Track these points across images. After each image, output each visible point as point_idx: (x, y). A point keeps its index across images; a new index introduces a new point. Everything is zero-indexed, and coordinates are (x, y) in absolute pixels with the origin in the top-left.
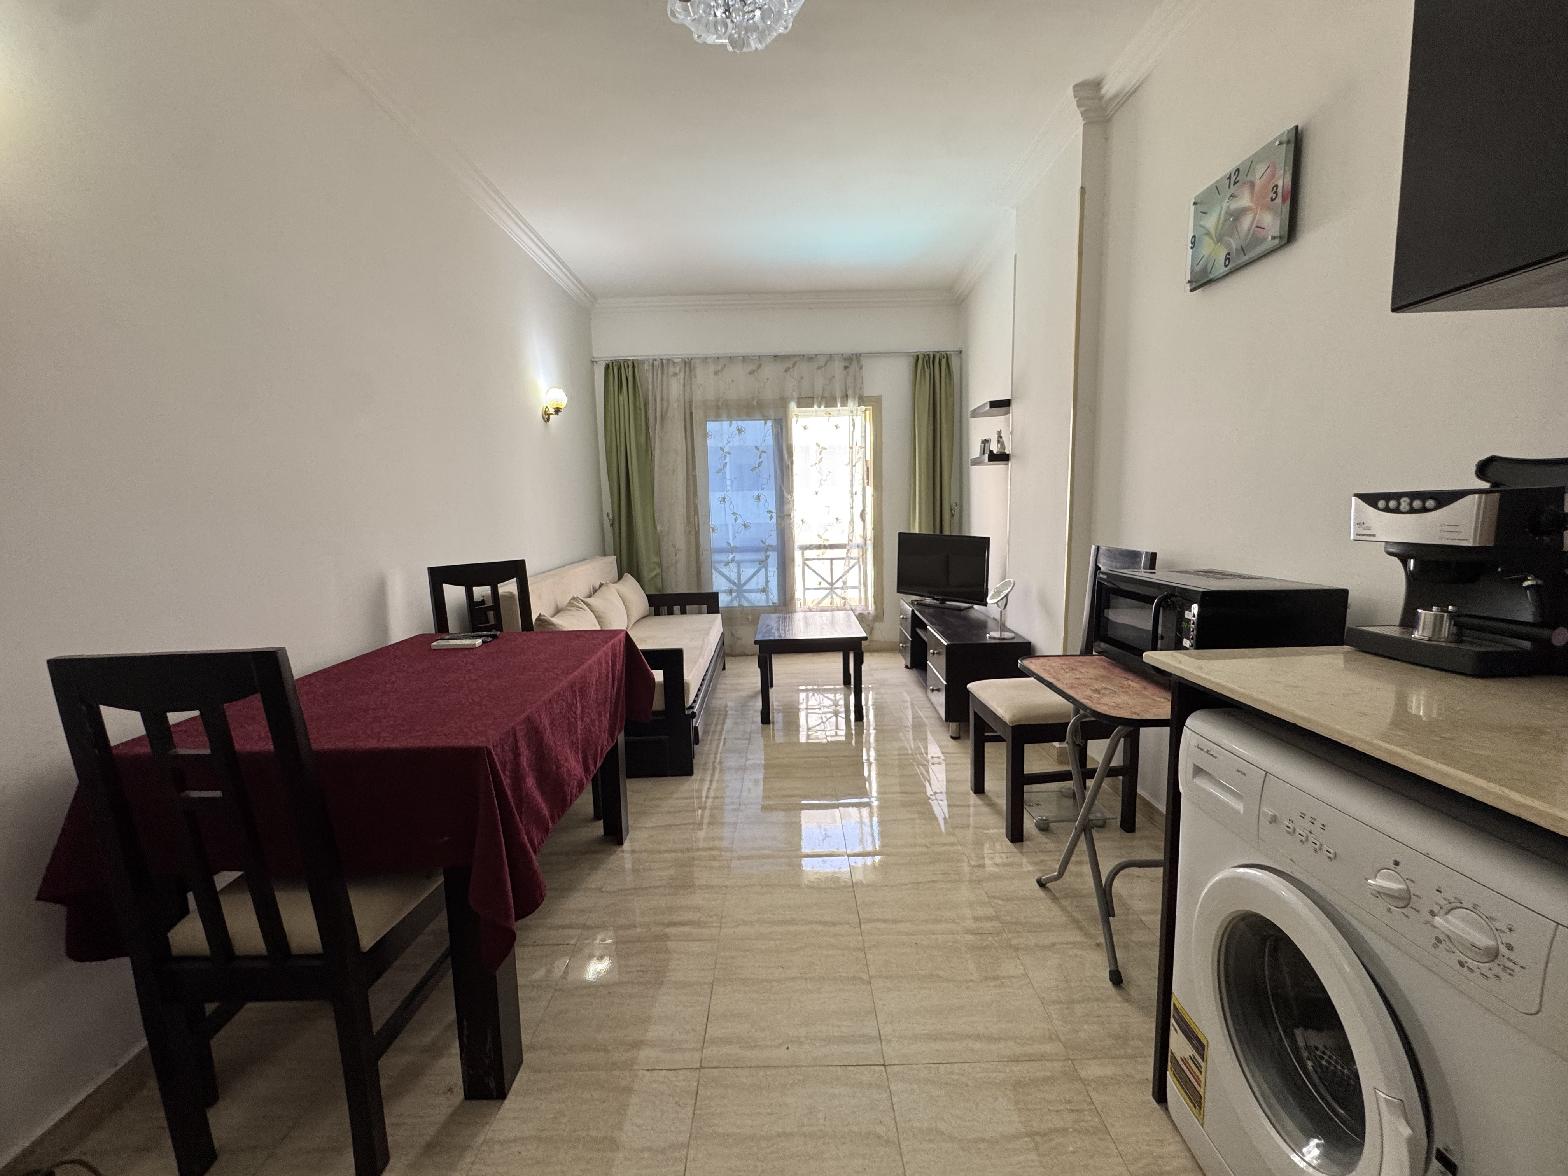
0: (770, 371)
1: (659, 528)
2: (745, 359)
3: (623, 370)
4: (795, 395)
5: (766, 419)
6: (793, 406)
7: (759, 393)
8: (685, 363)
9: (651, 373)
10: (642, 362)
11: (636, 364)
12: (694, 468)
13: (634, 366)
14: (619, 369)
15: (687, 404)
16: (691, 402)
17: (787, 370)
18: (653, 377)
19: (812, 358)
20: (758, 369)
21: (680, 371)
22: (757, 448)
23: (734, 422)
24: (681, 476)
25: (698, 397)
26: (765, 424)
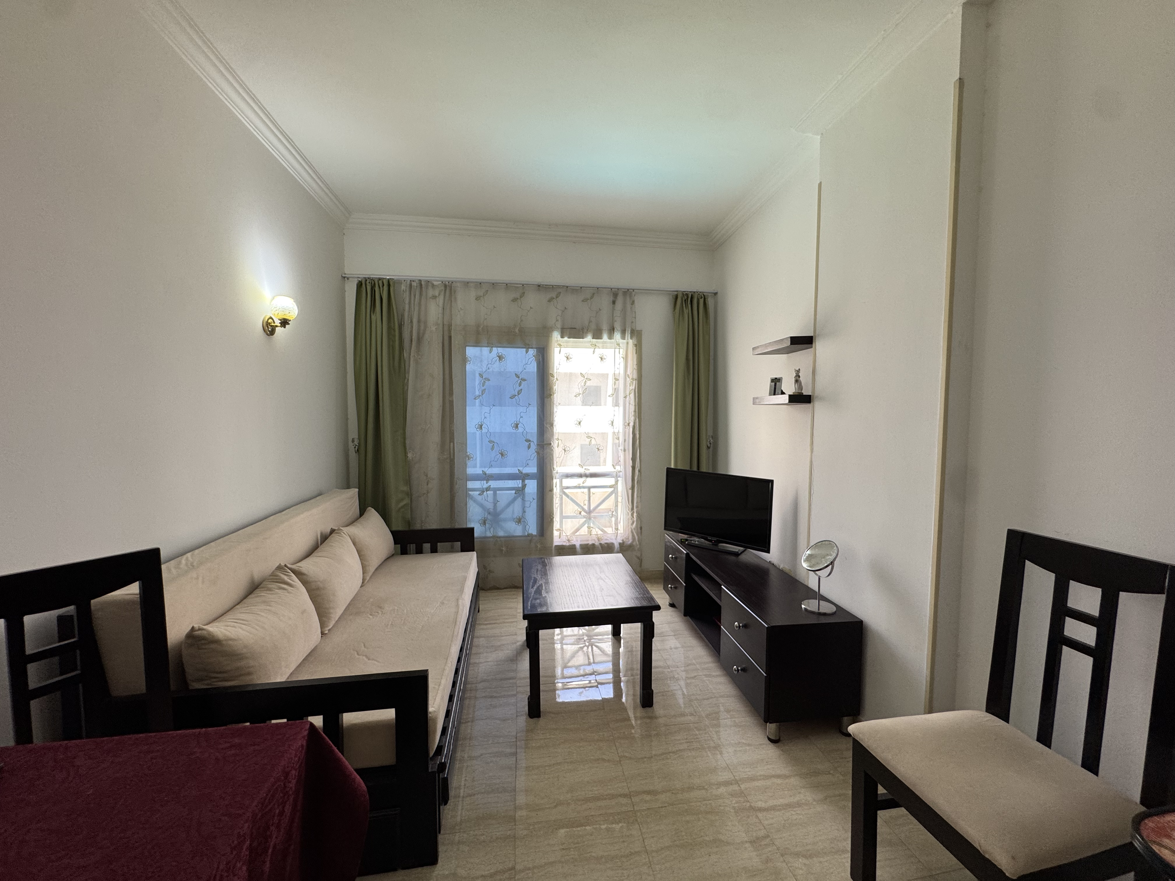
0: (532, 300)
1: (410, 455)
2: (508, 286)
3: (377, 289)
4: (559, 325)
5: (527, 347)
6: (556, 336)
7: (522, 321)
8: (445, 286)
9: (408, 293)
10: (399, 282)
11: (391, 283)
12: (451, 393)
13: (389, 285)
14: (373, 288)
15: (446, 328)
16: (450, 326)
17: (550, 301)
18: (410, 299)
19: (576, 290)
20: (521, 297)
21: (439, 295)
22: (517, 376)
23: (494, 349)
24: (436, 402)
25: (457, 320)
26: (527, 352)
